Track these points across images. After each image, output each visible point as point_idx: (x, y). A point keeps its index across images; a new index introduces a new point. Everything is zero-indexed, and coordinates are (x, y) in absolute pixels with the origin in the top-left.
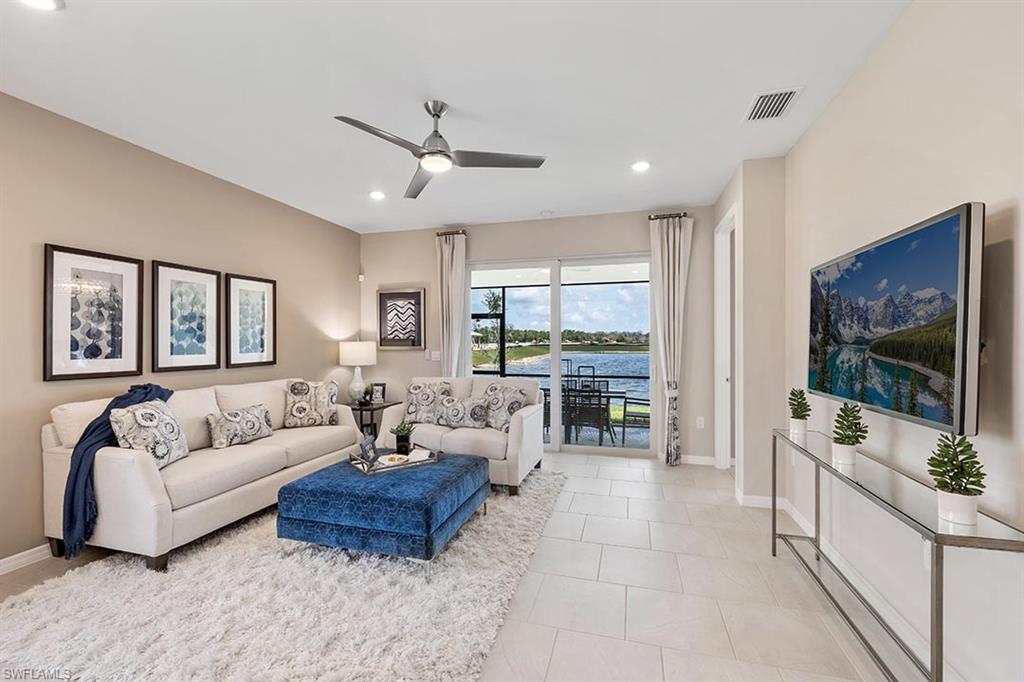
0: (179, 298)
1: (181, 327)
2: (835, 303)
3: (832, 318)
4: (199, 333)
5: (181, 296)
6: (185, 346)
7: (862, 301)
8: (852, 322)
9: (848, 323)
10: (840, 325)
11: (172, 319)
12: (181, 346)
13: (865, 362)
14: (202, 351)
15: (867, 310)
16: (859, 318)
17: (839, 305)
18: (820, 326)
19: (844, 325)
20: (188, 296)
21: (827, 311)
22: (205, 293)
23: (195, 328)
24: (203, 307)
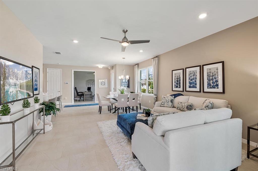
0: (190, 75)
1: (191, 81)
2: (8, 69)
3: (7, 75)
4: (195, 83)
5: (191, 74)
6: (192, 86)
7: (16, 70)
8: (13, 77)
9: (12, 78)
10: (9, 78)
11: (189, 80)
12: (191, 86)
13: (17, 91)
14: (196, 87)
15: (17, 74)
16: (15, 76)
17: (9, 70)
18: (2, 78)
19: (11, 78)
20: (192, 74)
21: (5, 72)
22: (197, 72)
23: (194, 81)
24: (196, 76)
